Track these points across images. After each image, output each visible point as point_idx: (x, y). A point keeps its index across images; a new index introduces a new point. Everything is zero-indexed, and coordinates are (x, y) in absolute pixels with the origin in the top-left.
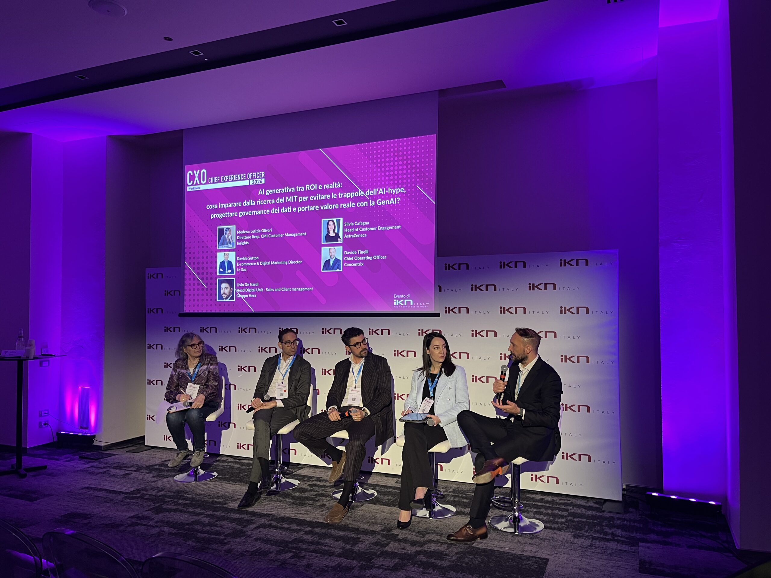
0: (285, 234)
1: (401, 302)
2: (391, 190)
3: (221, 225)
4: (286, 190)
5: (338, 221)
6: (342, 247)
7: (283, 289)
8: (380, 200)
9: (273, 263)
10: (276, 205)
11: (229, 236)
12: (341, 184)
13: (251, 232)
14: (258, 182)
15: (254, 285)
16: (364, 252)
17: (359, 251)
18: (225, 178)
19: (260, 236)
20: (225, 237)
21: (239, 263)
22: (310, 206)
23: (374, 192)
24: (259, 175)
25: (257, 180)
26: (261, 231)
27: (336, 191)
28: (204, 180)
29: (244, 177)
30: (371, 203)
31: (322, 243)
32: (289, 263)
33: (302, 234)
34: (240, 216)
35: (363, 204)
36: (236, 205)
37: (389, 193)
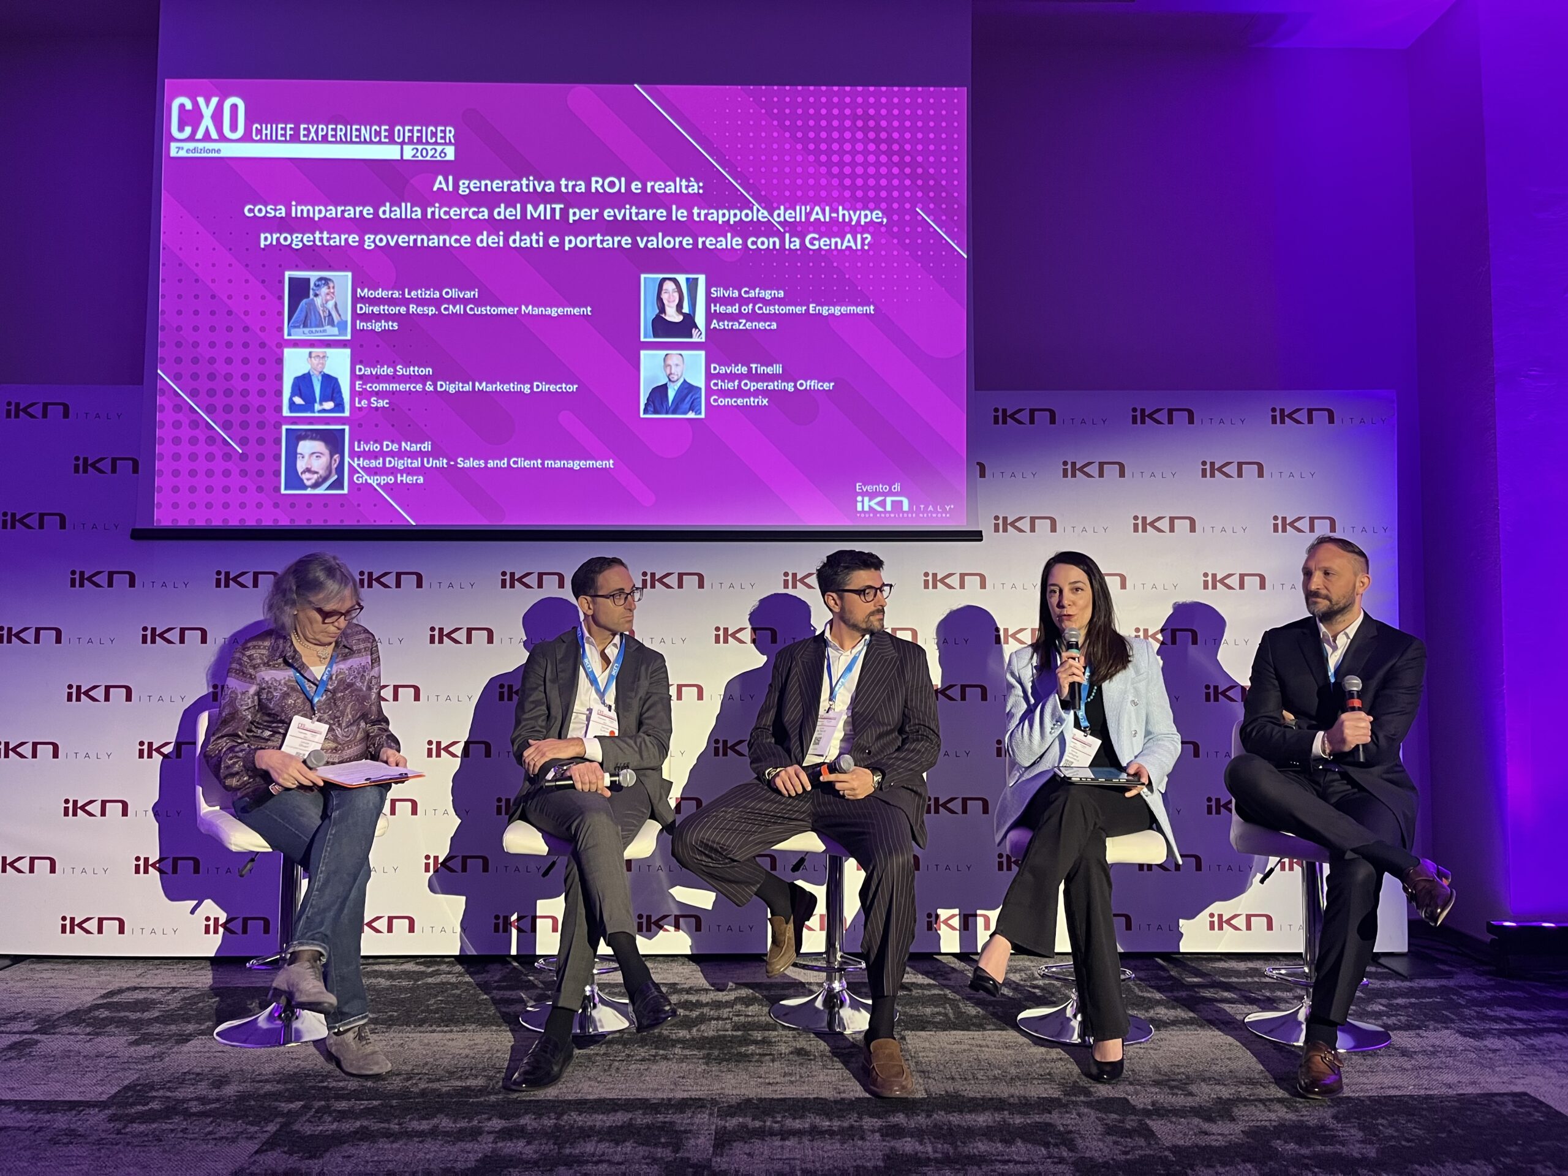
0: (523, 308)
1: (878, 504)
2: (846, 212)
3: (297, 268)
4: (528, 186)
5: (693, 284)
6: (703, 353)
7: (515, 463)
8: (817, 236)
9: (482, 386)
10: (493, 226)
11: (327, 301)
12: (701, 184)
13: (407, 296)
14: (431, 153)
15: (415, 447)
16: (769, 370)
17: (754, 366)
18: (313, 131)
19: (438, 309)
20: (312, 303)
21: (365, 383)
22: (603, 235)
23: (798, 214)
24: (434, 134)
25: (429, 147)
26: (441, 295)
27: (685, 201)
28: (234, 127)
29: (383, 134)
30: (790, 242)
31: (642, 339)
32: (535, 390)
33: (576, 311)
34: (368, 245)
35: (766, 243)
36: (351, 212)
37: (841, 219)
